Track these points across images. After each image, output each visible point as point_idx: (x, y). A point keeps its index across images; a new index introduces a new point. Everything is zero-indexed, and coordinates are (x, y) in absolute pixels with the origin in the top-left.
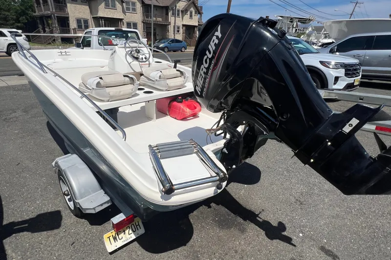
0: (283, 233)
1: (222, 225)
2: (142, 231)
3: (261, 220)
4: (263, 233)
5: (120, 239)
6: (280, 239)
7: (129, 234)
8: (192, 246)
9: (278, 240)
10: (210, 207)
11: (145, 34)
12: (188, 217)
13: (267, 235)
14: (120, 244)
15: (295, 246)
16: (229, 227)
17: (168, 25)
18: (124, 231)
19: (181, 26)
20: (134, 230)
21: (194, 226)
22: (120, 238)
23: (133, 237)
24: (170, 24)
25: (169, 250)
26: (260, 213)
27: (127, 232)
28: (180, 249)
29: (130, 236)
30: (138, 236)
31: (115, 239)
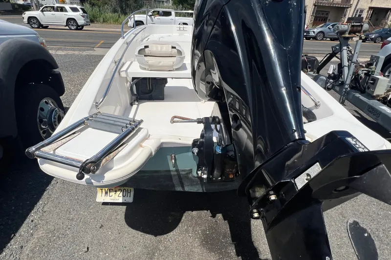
1: (207, 242)
2: (130, 199)
5: (109, 196)
7: (118, 196)
8: (160, 242)
10: (214, 216)
11: (313, 19)
12: (184, 212)
14: (108, 199)
16: (211, 250)
17: (348, 8)
18: (116, 191)
19: (367, 9)
20: (124, 195)
21: (180, 225)
22: (111, 195)
23: (120, 200)
24: (351, 7)
25: (140, 231)
27: (118, 193)
28: (148, 236)
29: (118, 198)
30: (124, 201)
31: (106, 193)
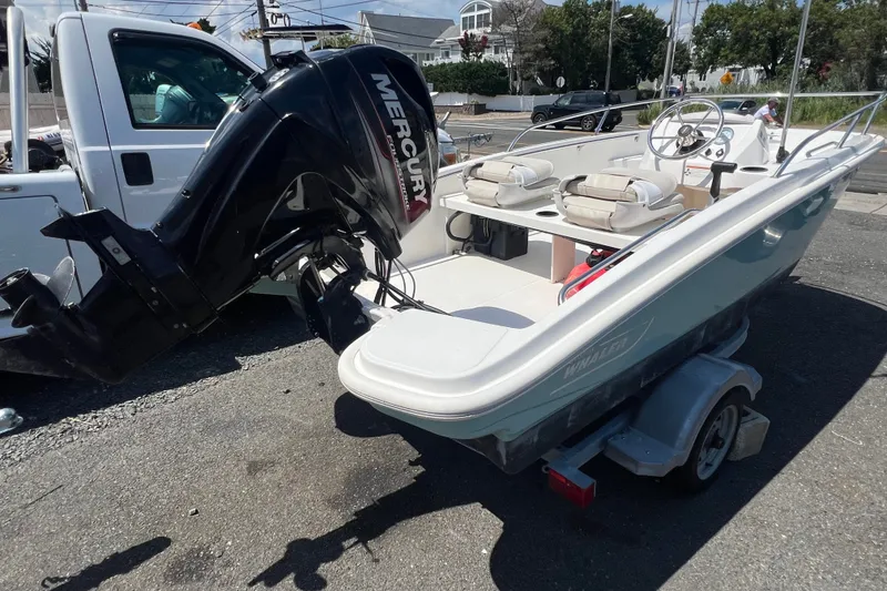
0: (292, 575)
3: (346, 544)
4: (312, 536)
6: (281, 561)
9: (281, 557)
10: (413, 464)
13: (305, 541)
15: (253, 583)
26: (369, 551)
